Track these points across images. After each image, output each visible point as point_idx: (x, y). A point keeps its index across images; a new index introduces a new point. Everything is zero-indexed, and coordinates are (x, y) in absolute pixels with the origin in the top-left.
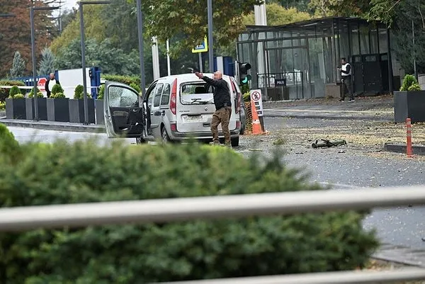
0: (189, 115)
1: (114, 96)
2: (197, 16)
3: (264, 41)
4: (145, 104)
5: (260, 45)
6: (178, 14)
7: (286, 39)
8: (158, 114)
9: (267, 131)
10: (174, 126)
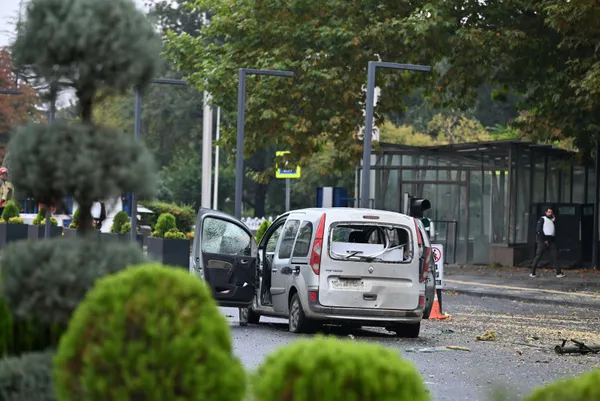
0: (342, 278)
1: (211, 234)
2: (304, 120)
3: (401, 168)
4: (261, 252)
5: (394, 174)
6: (275, 115)
7: (429, 168)
8: (287, 271)
9: (446, 315)
10: (314, 295)
